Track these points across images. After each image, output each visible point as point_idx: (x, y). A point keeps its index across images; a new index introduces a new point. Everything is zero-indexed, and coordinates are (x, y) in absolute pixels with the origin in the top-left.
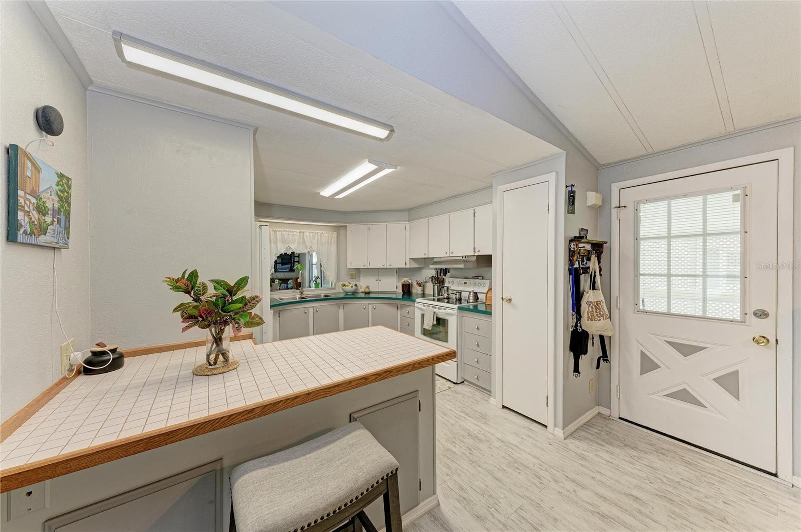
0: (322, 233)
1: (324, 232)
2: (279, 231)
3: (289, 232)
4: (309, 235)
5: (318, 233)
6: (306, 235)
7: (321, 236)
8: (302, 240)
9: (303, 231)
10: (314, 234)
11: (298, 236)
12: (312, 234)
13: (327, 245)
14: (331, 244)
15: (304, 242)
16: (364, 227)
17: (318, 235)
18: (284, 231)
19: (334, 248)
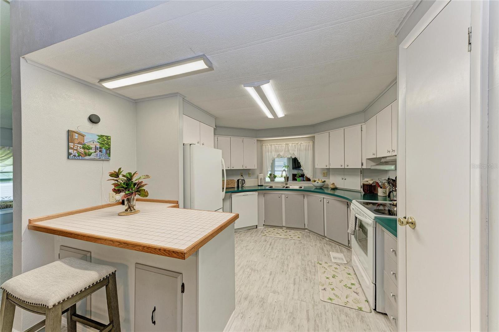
0: (301, 143)
1: (302, 142)
2: (273, 145)
3: (279, 144)
4: (292, 145)
5: (298, 143)
6: (290, 146)
7: (300, 145)
8: (287, 149)
9: (287, 143)
10: (295, 144)
11: (284, 146)
12: (293, 145)
13: (305, 151)
14: (308, 150)
15: (288, 151)
16: (326, 134)
17: (298, 145)
18: (276, 144)
19: (310, 153)
